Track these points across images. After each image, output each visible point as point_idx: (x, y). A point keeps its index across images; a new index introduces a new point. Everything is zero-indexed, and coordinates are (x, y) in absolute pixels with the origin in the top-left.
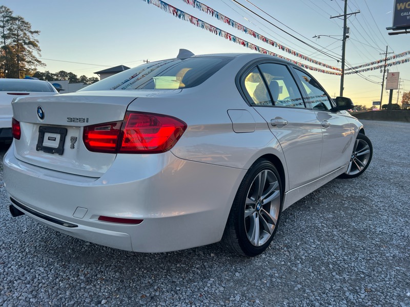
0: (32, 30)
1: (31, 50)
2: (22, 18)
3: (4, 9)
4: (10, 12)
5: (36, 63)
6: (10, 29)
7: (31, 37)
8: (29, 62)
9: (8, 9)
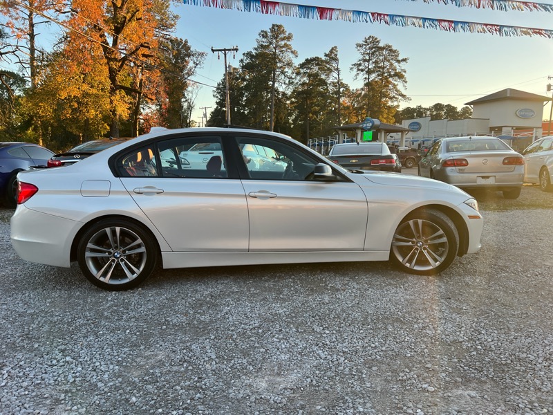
0: (400, 58)
1: (396, 83)
2: (389, 47)
3: (371, 39)
4: (378, 42)
5: (400, 97)
6: (376, 62)
7: (398, 67)
8: (391, 98)
9: (376, 39)
